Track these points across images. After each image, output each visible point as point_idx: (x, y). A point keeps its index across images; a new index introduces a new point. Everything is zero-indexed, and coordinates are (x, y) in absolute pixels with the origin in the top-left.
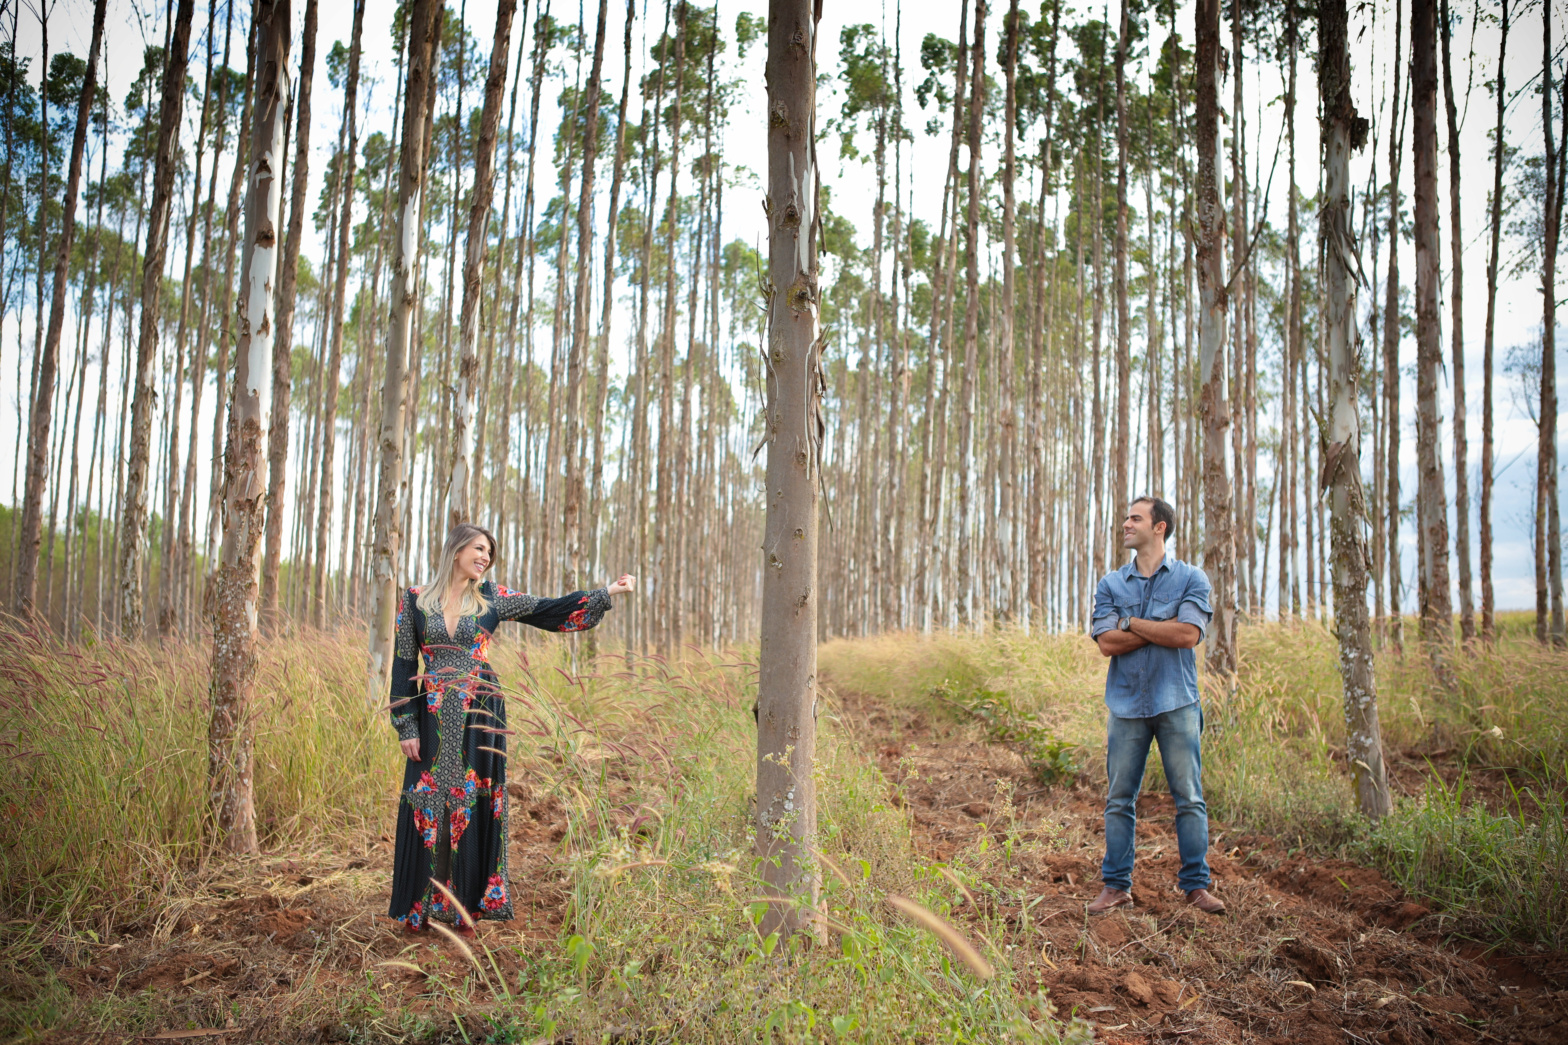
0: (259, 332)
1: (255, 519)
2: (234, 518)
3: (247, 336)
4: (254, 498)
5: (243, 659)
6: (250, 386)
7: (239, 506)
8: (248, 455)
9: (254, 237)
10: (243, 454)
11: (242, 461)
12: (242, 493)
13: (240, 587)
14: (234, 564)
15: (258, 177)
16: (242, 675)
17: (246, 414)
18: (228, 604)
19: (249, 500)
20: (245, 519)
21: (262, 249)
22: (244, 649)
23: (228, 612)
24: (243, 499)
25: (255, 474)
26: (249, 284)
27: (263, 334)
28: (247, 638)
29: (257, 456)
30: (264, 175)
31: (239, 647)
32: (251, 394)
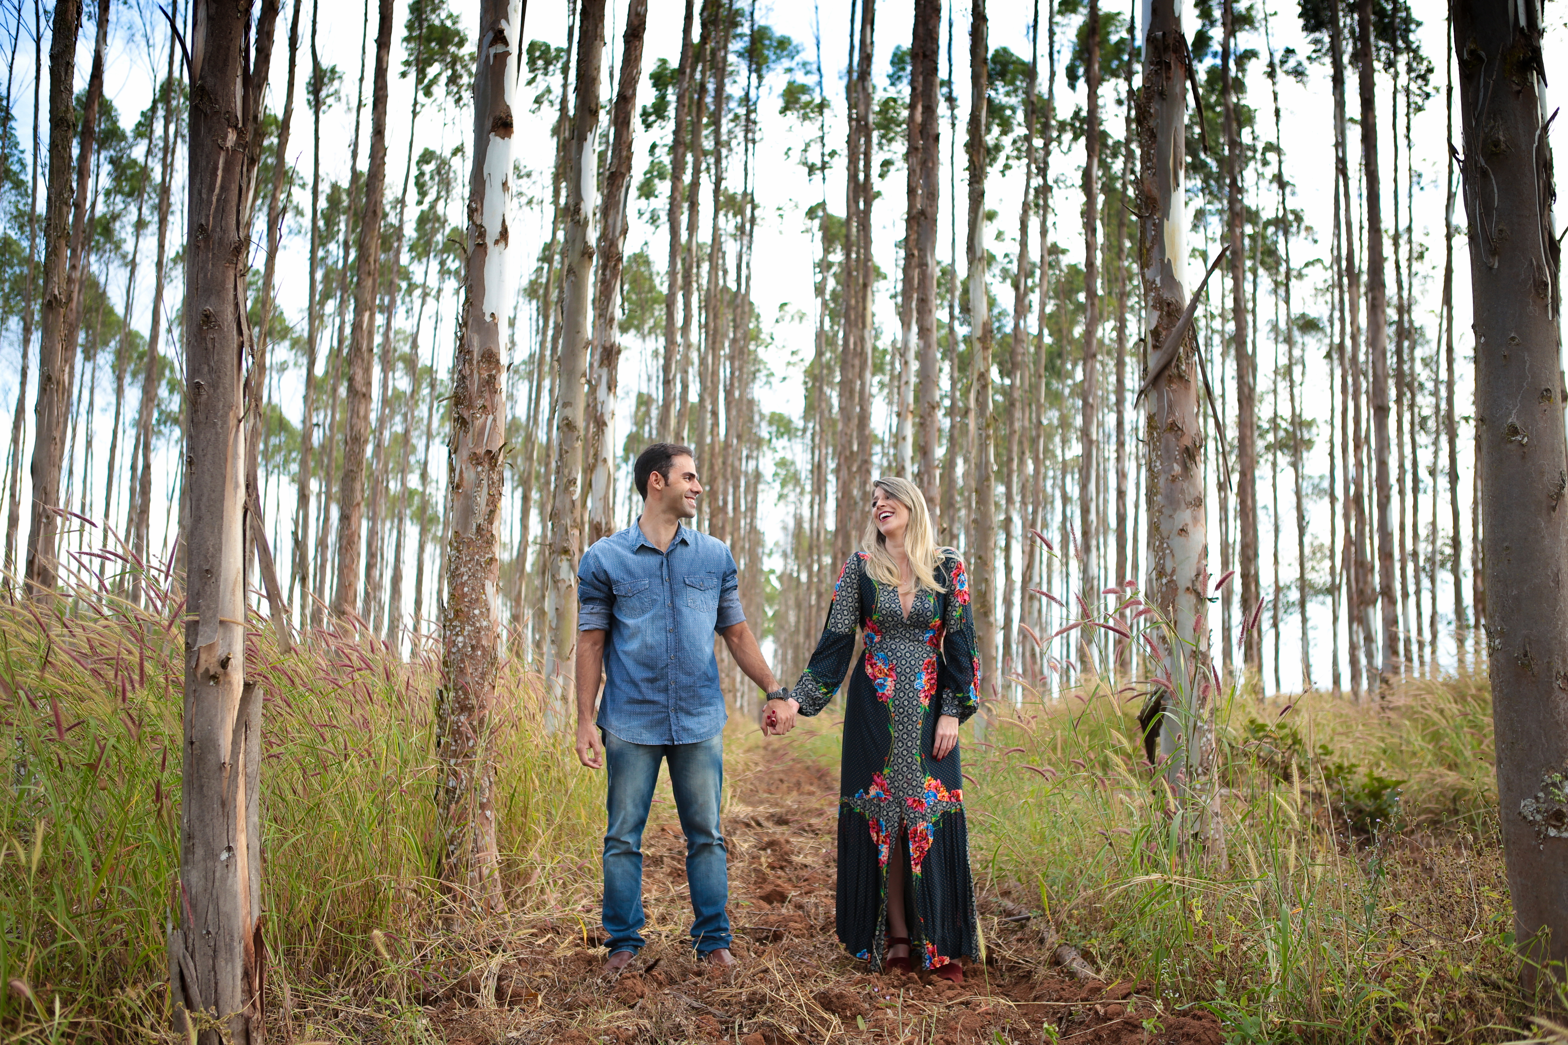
0: (497, 242)
1: (496, 477)
2: (470, 475)
3: (482, 247)
4: (495, 449)
5: (483, 654)
6: (488, 308)
7: (476, 460)
8: (487, 395)
9: (489, 124)
10: (480, 393)
11: (480, 403)
12: (477, 444)
13: (478, 563)
14: (471, 533)
15: (492, 51)
16: (483, 676)
17: (482, 343)
18: (463, 584)
19: (489, 452)
20: (483, 476)
21: (498, 139)
22: (484, 642)
23: (464, 595)
24: (481, 451)
25: (494, 420)
26: (483, 183)
27: (502, 245)
28: (488, 628)
29: (497, 397)
30: (500, 48)
31: (479, 640)
32: (488, 318)
